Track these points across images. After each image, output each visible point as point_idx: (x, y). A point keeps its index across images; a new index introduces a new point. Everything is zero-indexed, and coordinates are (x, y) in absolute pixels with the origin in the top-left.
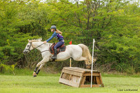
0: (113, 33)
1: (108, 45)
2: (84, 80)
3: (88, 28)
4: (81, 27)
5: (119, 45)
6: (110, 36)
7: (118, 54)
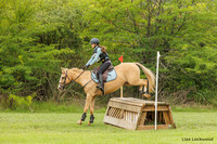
0: (189, 42)
1: (182, 61)
2: (144, 118)
3: (148, 35)
4: (137, 32)
5: (199, 61)
6: (185, 47)
7: (198, 76)
